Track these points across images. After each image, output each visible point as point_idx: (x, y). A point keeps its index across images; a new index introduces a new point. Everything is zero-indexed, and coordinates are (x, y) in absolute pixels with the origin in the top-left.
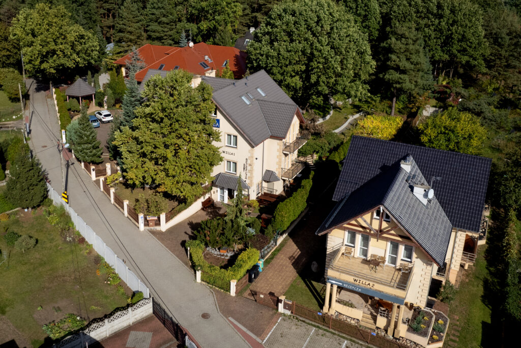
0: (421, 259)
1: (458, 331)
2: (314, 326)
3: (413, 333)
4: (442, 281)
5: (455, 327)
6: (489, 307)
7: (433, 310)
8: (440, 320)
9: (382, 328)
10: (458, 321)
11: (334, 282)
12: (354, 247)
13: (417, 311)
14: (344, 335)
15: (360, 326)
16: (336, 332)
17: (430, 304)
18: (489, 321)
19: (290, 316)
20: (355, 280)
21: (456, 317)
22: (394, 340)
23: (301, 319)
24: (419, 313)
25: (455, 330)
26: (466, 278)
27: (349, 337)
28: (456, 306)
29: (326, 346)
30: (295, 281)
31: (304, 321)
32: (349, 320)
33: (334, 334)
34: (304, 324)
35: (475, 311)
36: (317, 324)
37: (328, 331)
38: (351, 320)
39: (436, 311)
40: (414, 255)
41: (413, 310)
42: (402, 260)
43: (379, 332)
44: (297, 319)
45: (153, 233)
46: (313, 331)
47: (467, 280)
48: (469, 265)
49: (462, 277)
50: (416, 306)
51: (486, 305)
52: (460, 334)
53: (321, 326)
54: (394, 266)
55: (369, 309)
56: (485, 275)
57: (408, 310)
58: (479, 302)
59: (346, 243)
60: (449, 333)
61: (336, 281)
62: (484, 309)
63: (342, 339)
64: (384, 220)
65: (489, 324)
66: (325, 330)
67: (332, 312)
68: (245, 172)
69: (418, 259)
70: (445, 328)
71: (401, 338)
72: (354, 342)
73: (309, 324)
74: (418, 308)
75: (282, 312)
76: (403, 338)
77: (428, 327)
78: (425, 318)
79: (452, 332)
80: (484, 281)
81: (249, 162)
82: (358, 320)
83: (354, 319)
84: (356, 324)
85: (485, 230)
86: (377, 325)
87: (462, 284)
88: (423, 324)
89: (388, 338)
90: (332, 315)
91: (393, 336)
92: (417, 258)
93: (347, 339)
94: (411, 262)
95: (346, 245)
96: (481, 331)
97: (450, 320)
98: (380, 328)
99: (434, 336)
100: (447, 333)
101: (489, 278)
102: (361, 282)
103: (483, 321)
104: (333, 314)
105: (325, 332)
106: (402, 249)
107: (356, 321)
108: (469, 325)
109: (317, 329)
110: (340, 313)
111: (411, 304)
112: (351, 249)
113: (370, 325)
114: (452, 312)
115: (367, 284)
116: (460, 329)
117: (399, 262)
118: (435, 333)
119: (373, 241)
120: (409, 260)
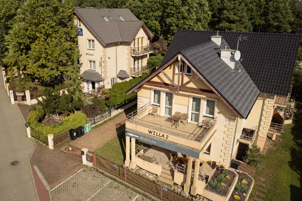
0: (223, 114)
1: (264, 193)
2: (111, 178)
3: (211, 191)
4: (249, 145)
5: (261, 189)
6: (297, 173)
7: (238, 171)
8: (244, 180)
9: (180, 184)
10: (264, 182)
11: (131, 135)
12: (159, 106)
13: (220, 170)
14: (138, 189)
15: (158, 181)
16: (131, 186)
17: (234, 165)
18: (298, 185)
19: (92, 167)
20: (150, 132)
21: (261, 179)
22: (190, 198)
23: (101, 171)
24: (221, 172)
25: (260, 191)
26: (274, 147)
27: (143, 192)
28: (263, 169)
29: (114, 199)
30: (112, 140)
31: (103, 174)
32: (147, 175)
33: (128, 187)
34: (102, 176)
35: (282, 174)
36: (114, 177)
37: (123, 184)
38: (149, 175)
39: (240, 172)
40: (216, 110)
41: (215, 169)
42: (204, 116)
43: (176, 189)
44: (97, 170)
45: (19, 105)
46: (108, 183)
47: (275, 149)
48: (276, 135)
49: (269, 146)
50: (220, 165)
51: (295, 170)
52: (266, 196)
53: (117, 179)
54: (197, 123)
55: (170, 165)
56: (293, 146)
57: (211, 168)
58: (287, 167)
59: (152, 103)
60: (253, 194)
61: (133, 134)
62: (292, 174)
63: (134, 193)
64: (185, 75)
65: (298, 188)
66: (120, 183)
67: (133, 166)
68: (101, 67)
69: (221, 114)
70: (248, 189)
71: (198, 196)
72: (146, 196)
73: (107, 176)
74: (222, 167)
75: (86, 164)
76: (200, 196)
77: (230, 185)
78: (227, 177)
79: (257, 193)
80: (291, 150)
81: (103, 60)
82: (157, 175)
83: (153, 174)
84: (154, 180)
85: (291, 114)
86: (175, 181)
87: (270, 151)
88: (224, 183)
89: (184, 195)
90: (132, 169)
91: (190, 193)
92: (219, 113)
93: (140, 193)
94: (213, 118)
95: (152, 105)
96: (289, 194)
97: (255, 181)
98: (177, 185)
99: (235, 196)
100: (251, 194)
101: (296, 148)
102: (155, 134)
103: (291, 185)
104: (134, 168)
105: (119, 185)
106: (204, 104)
107: (155, 176)
108: (276, 187)
109: (113, 181)
110: (141, 168)
111: (213, 162)
112: (157, 108)
113: (168, 181)
114: (258, 174)
115: (161, 135)
116: (266, 191)
117: (201, 119)
118: (237, 193)
119: (176, 99)
120: (212, 116)
